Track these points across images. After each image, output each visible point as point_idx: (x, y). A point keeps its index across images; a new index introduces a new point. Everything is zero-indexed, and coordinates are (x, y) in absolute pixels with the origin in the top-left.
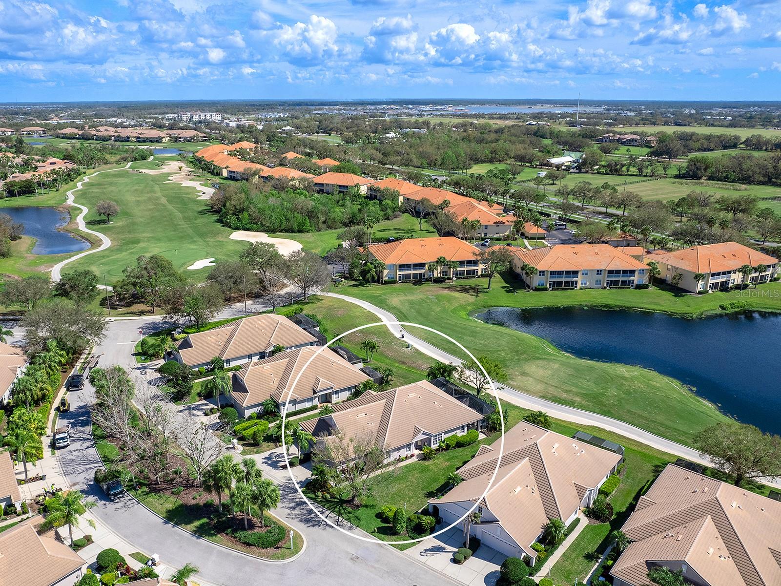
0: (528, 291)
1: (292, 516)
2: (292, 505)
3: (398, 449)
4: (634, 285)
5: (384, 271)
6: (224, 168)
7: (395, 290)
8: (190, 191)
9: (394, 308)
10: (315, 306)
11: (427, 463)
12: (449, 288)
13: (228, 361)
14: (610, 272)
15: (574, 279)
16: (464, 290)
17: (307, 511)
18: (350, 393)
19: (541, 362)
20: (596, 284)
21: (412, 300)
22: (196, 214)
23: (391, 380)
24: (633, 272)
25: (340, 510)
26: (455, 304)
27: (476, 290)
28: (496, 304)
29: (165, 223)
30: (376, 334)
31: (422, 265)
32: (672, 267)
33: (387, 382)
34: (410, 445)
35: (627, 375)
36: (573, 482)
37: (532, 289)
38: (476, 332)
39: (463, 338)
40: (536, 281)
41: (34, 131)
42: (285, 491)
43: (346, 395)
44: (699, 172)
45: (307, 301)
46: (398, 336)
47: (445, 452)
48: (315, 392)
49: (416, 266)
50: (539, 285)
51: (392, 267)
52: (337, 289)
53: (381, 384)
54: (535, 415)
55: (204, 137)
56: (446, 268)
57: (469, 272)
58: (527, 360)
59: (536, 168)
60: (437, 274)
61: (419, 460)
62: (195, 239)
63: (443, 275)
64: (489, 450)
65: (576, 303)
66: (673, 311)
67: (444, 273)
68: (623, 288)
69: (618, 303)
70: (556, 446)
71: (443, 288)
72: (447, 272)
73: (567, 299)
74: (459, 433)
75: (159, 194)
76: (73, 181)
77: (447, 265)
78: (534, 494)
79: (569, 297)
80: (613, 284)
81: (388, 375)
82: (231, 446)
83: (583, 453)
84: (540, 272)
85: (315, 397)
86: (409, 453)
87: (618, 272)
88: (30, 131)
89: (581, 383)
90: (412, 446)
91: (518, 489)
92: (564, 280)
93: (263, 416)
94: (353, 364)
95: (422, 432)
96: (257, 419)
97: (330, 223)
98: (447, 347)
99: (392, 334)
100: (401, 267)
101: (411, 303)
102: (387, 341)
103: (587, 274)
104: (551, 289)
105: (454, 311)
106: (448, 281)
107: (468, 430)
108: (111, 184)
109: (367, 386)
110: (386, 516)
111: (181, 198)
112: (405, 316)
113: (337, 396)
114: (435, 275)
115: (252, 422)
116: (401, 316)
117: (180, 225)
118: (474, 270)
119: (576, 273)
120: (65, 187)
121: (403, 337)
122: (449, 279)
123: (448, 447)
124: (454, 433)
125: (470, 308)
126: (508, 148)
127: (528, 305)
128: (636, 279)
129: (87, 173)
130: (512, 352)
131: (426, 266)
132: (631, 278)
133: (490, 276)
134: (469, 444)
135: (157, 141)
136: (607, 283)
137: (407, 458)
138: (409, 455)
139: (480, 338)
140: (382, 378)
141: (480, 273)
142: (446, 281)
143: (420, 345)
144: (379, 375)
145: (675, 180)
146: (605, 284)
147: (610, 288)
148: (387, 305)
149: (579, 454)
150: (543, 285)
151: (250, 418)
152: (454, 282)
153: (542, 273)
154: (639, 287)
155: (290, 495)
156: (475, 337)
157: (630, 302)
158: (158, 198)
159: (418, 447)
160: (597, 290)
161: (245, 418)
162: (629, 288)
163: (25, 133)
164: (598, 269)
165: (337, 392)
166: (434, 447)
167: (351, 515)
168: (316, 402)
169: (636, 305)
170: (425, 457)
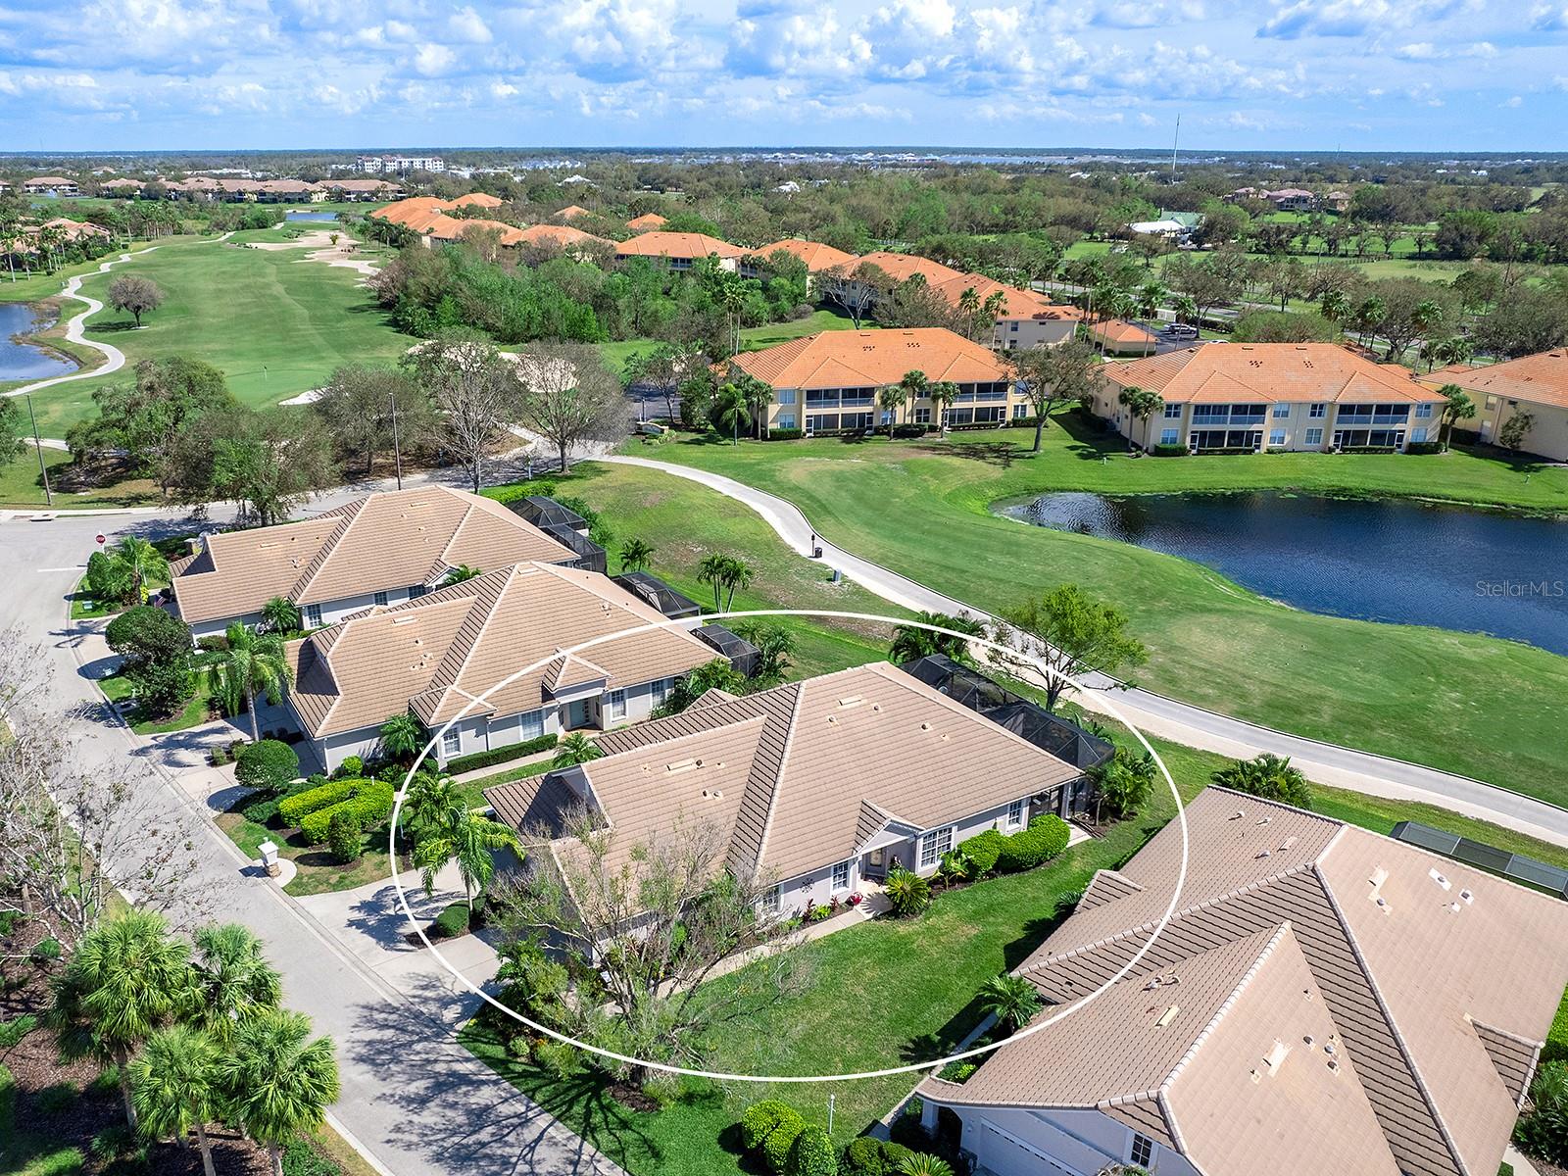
0: (1138, 456)
1: (407, 1137)
2: (418, 1087)
3: (807, 881)
4: (1405, 443)
5: (770, 406)
6: (424, 235)
7: (799, 453)
8: (343, 274)
9: (796, 489)
10: (586, 484)
11: (902, 928)
12: (934, 449)
13: (315, 610)
14: (1346, 409)
15: (1255, 427)
16: (972, 452)
17: (469, 1112)
18: (658, 699)
19: (1212, 618)
20: (1309, 440)
21: (842, 472)
22: (342, 312)
23: (785, 664)
24: (1402, 410)
25: (588, 1114)
26: (953, 483)
27: (1004, 454)
28: (1059, 486)
29: (267, 327)
30: (744, 548)
31: (866, 393)
32: (1503, 398)
33: (773, 669)
34: (845, 866)
35: (1467, 653)
36: (1468, 1018)
37: (1146, 451)
38: (1018, 545)
39: (985, 559)
40: (1159, 429)
41: (51, 186)
42: (403, 1030)
43: (648, 703)
44: (1467, 245)
45: (568, 472)
46: (805, 551)
47: (962, 891)
48: (547, 695)
49: (852, 394)
50: (1165, 441)
51: (788, 395)
52: (649, 449)
53: (754, 673)
54: (1253, 769)
55: (400, 192)
56: (926, 403)
57: (982, 414)
58: (1173, 614)
59: (1102, 241)
60: (902, 415)
61: (876, 918)
62: (324, 355)
63: (918, 419)
64: (1126, 891)
65: (1265, 485)
66: (1523, 504)
67: (922, 414)
68: (1375, 451)
69: (1371, 485)
70: (1380, 877)
71: (918, 447)
72: (927, 411)
73: (1240, 474)
74: (1007, 827)
75: (272, 279)
76: (94, 259)
77: (927, 394)
78: (1337, 1072)
79: (1243, 470)
80: (1350, 441)
81: (775, 650)
82: (259, 863)
83: (1470, 900)
84: (1169, 407)
85: (551, 710)
86: (842, 894)
87: (1364, 409)
88: (44, 184)
89: (1346, 674)
90: (854, 871)
91: (1279, 1055)
92: (1228, 427)
93: (382, 767)
94: (672, 618)
95: (887, 823)
96: (362, 775)
97: (646, 324)
98: (942, 580)
99: (789, 548)
100: (813, 396)
101: (840, 479)
102: (774, 565)
103: (1286, 414)
104: (1194, 451)
105: (952, 497)
106: (931, 434)
107: (1032, 815)
108: (175, 265)
109: (709, 677)
110: (761, 1145)
111: (316, 286)
112: (824, 507)
113: (619, 708)
114: (899, 421)
115: (341, 786)
116: (815, 509)
117: (299, 330)
118: (995, 409)
119: (1259, 410)
120: (70, 267)
121: (818, 553)
122: (933, 429)
123: (972, 872)
124: (987, 826)
125: (991, 493)
126: (1041, 204)
127: (1142, 488)
128: (1409, 429)
129: (131, 248)
130: (1125, 594)
131: (877, 395)
132: (1398, 427)
133: (1036, 423)
134: (1040, 863)
135: (301, 200)
136: (1337, 438)
137: (834, 909)
138: (842, 901)
139: (1033, 558)
140: (758, 656)
141: (1009, 417)
142: (926, 435)
143: (868, 575)
144: (749, 649)
145: (1412, 262)
146: (1332, 439)
147: (1344, 451)
148: (776, 483)
149: (1457, 908)
150: (1174, 441)
151: (342, 773)
152: (947, 436)
153: (1173, 410)
154: (1415, 449)
155: (418, 1047)
156: (1017, 555)
157: (1404, 483)
158: (267, 286)
159: (872, 873)
160: (1312, 455)
161: (325, 773)
162: (1391, 451)
163: (32, 189)
164: (1316, 400)
165: (618, 697)
166: (926, 870)
167: (628, 1136)
168: (553, 726)
169: (1419, 489)
170: (896, 908)
